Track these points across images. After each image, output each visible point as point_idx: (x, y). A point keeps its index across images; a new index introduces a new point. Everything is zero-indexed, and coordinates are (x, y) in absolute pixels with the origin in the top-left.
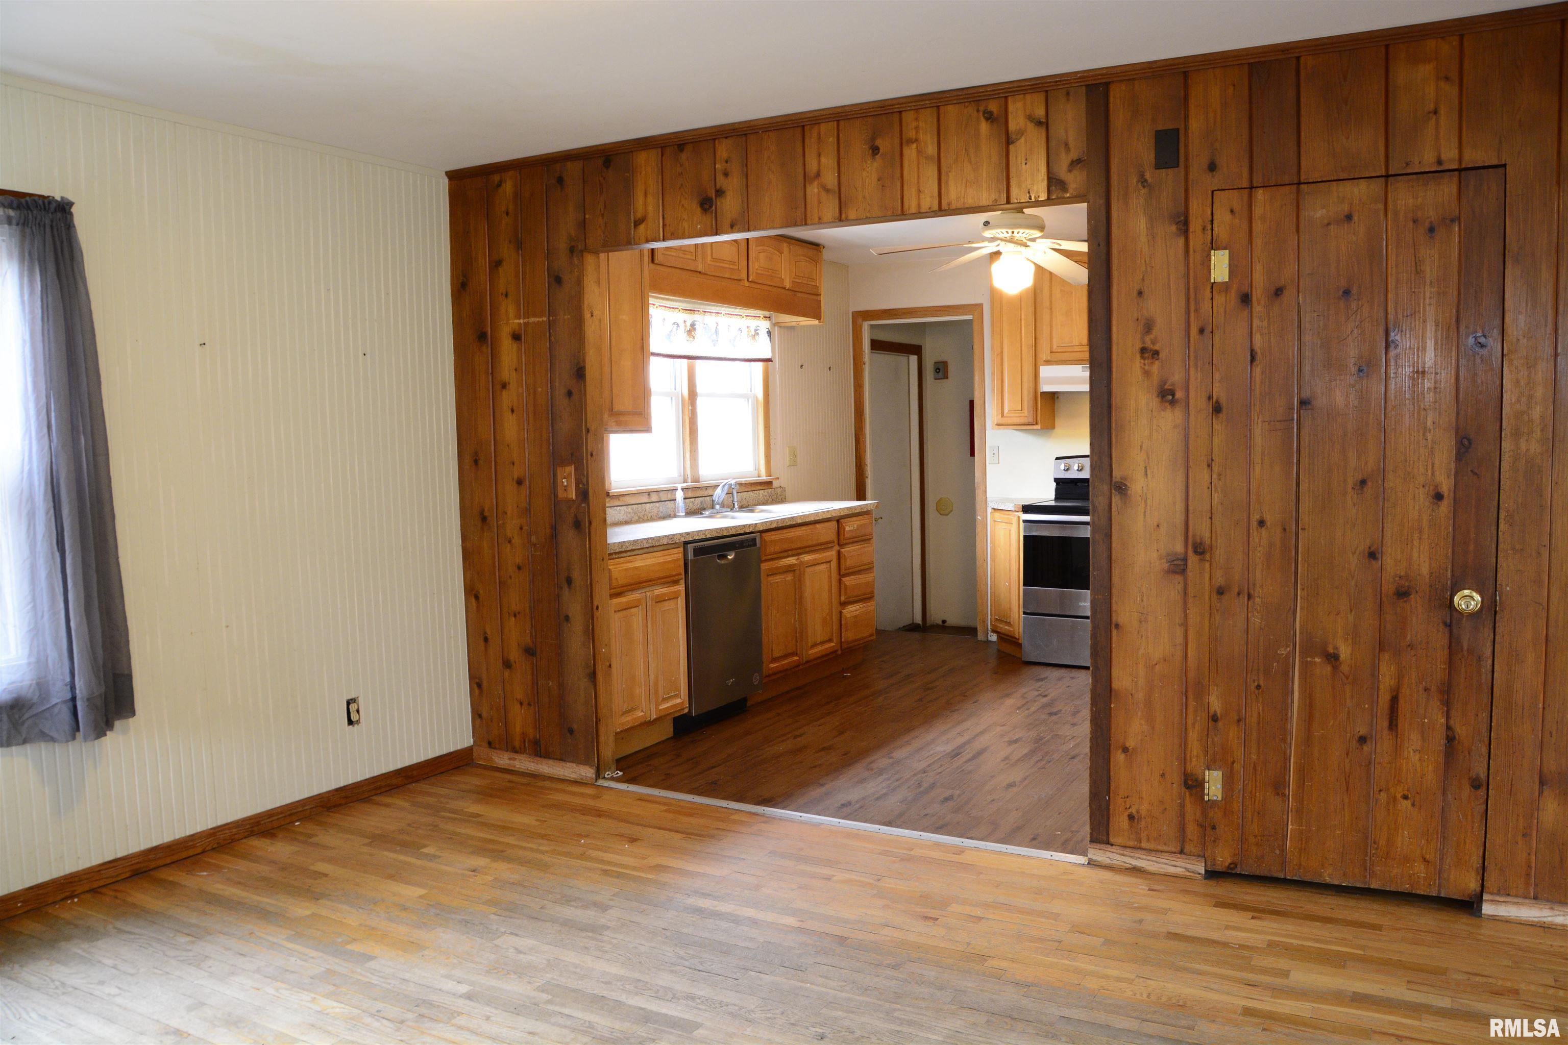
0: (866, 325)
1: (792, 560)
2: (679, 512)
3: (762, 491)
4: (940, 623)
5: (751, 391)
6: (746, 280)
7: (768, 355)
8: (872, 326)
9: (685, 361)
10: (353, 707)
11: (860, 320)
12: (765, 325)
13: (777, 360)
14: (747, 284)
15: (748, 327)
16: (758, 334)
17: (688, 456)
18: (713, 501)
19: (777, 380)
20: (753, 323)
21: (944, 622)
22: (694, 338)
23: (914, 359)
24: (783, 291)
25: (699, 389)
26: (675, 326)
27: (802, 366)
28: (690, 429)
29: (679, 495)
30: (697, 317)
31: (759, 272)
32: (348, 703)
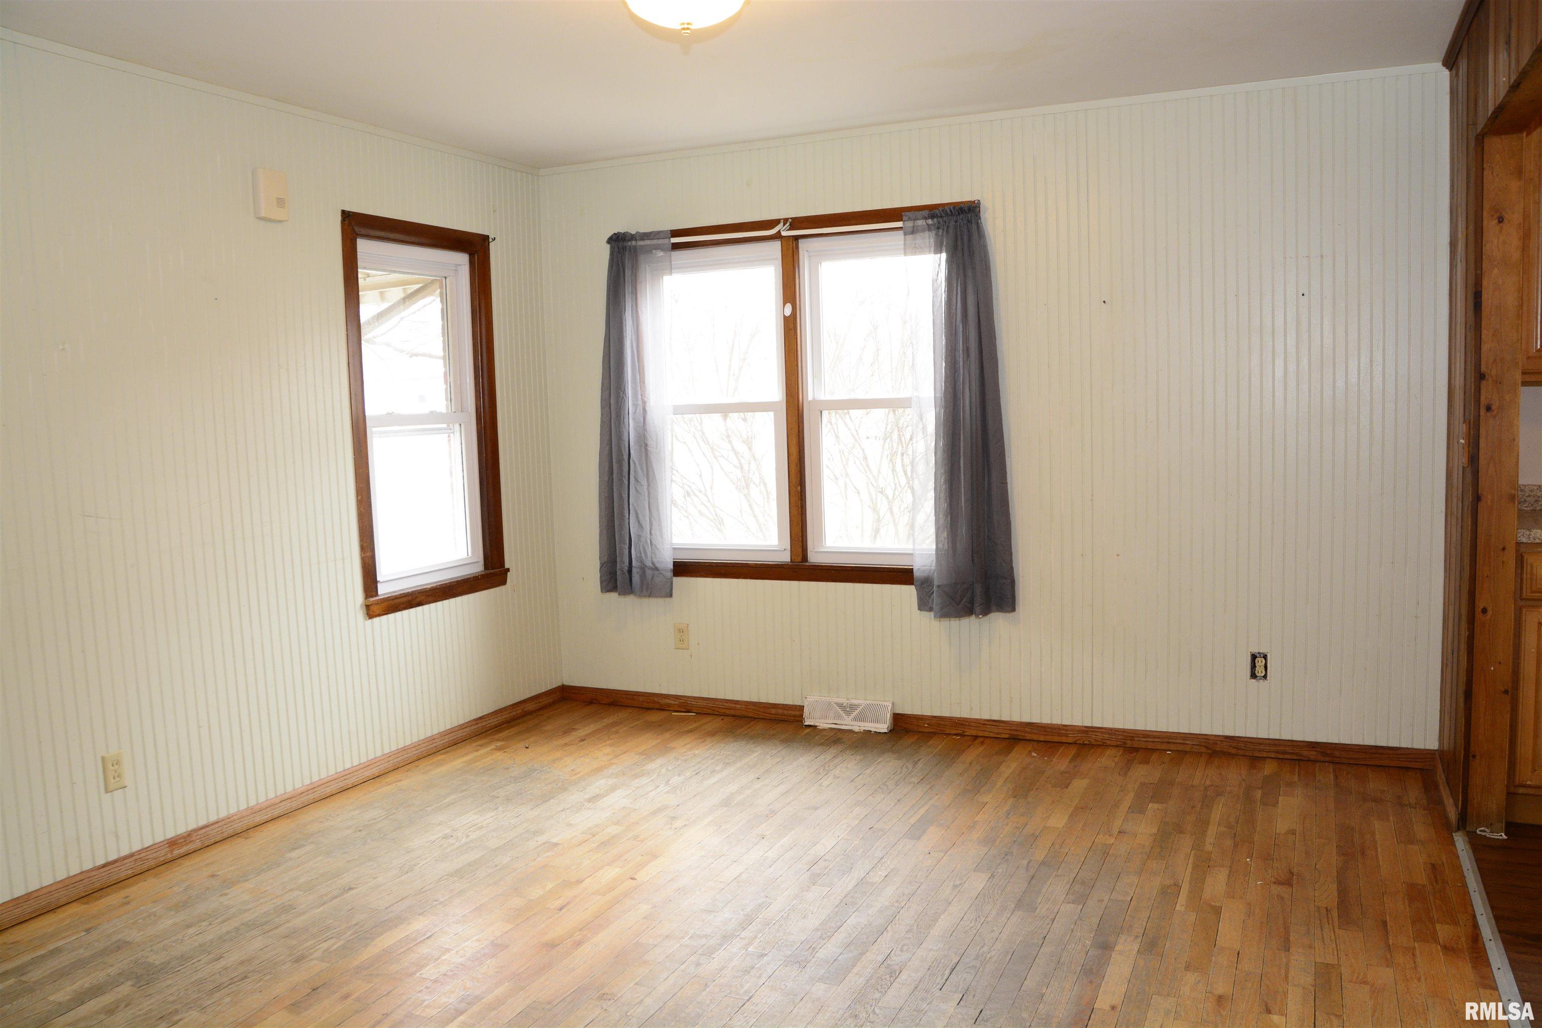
10: (1260, 662)
32: (1254, 657)
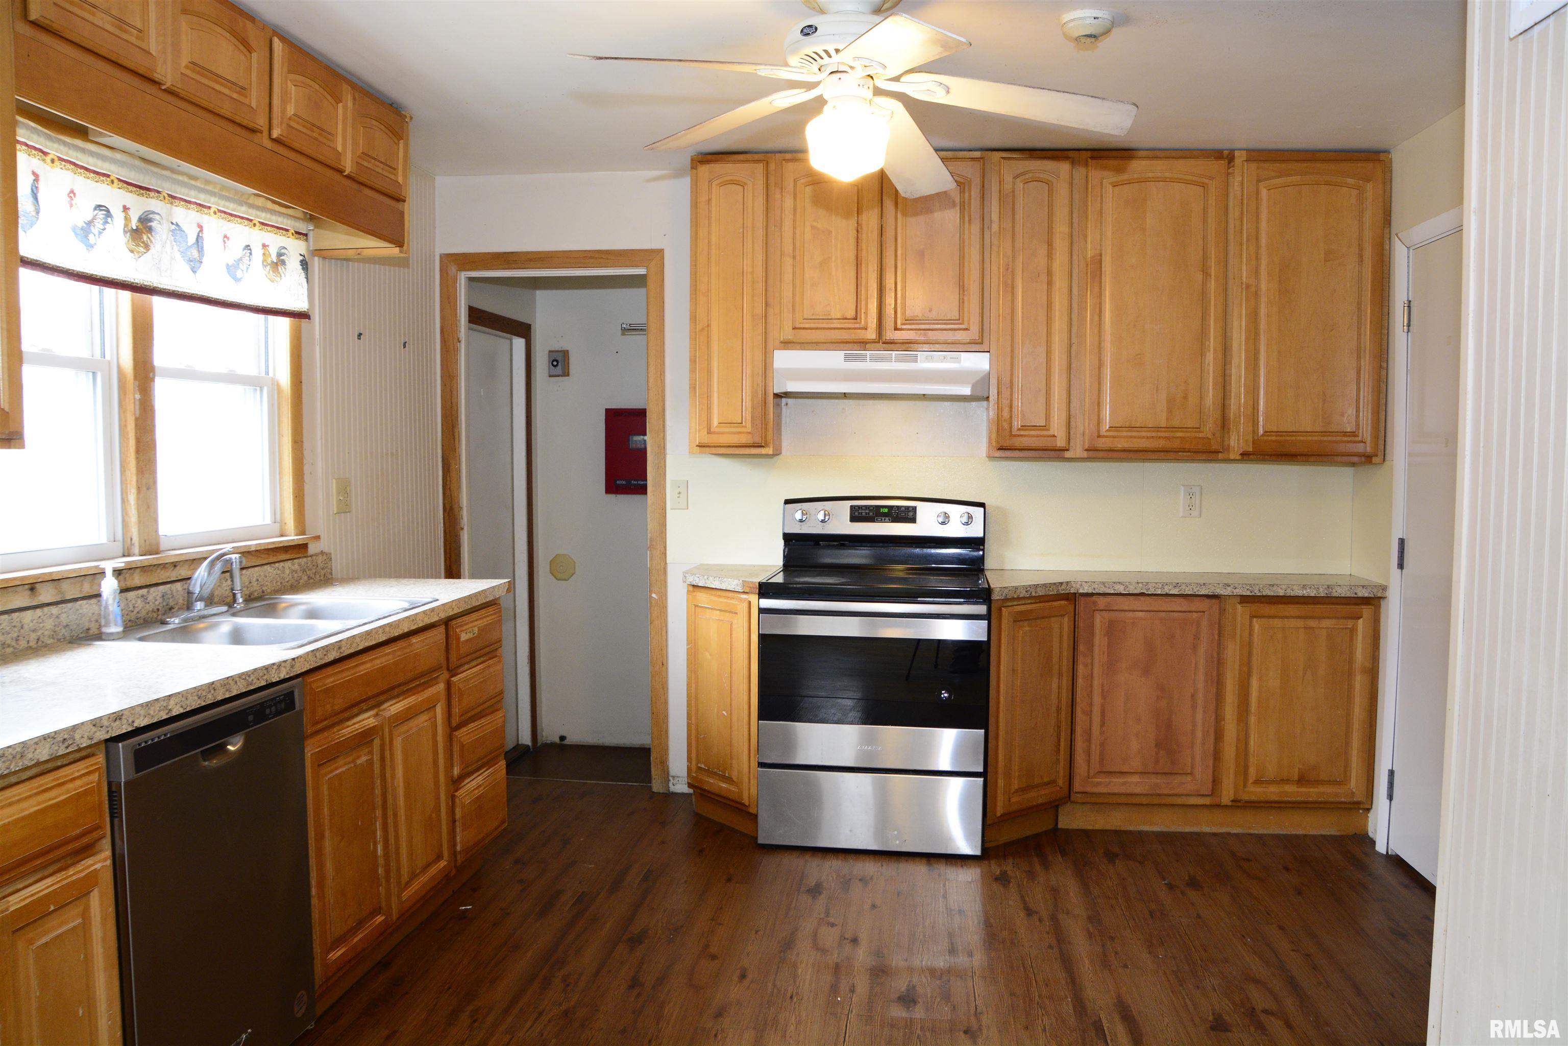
0: (463, 276)
1: (367, 720)
2: (107, 624)
3: (288, 564)
4: (557, 740)
5: (267, 373)
6: (266, 134)
7: (301, 305)
8: (471, 279)
9: (126, 295)
11: (453, 269)
12: (296, 248)
13: (316, 317)
14: (268, 144)
15: (264, 246)
16: (283, 263)
17: (132, 498)
18: (190, 593)
19: (316, 355)
20: (275, 241)
21: (562, 738)
22: (147, 247)
23: (519, 343)
24: (337, 176)
25: (160, 358)
26: (101, 215)
27: (360, 335)
28: (138, 441)
29: (109, 586)
30: (154, 204)
31: (293, 124)
